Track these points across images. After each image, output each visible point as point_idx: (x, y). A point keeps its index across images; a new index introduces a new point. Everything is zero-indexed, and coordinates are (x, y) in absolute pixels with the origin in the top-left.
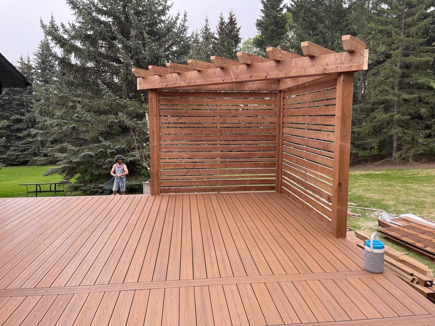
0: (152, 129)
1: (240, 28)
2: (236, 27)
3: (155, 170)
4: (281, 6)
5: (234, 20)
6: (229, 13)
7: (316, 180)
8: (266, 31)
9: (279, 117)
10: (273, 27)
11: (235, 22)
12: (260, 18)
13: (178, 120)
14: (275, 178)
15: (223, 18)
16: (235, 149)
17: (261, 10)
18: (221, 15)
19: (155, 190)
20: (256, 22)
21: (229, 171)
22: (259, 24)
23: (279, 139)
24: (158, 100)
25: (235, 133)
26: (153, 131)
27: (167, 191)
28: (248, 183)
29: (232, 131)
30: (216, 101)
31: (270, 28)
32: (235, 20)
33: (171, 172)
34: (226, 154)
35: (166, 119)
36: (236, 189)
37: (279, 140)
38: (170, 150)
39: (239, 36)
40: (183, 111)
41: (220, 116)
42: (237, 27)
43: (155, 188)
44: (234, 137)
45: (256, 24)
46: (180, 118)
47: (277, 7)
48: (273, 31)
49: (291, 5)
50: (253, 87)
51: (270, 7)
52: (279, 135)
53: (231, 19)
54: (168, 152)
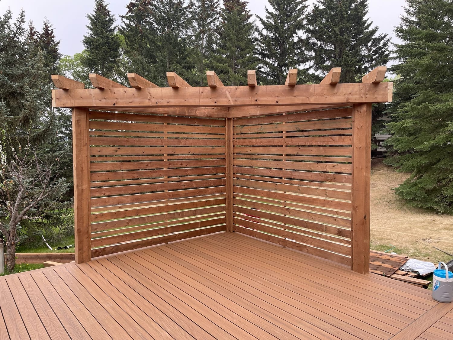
0: (81, 164)
1: (59, 43)
2: (53, 41)
3: (85, 225)
4: (112, 27)
5: (50, 32)
6: (44, 23)
7: (311, 215)
8: (97, 50)
9: (229, 146)
10: (106, 47)
11: (52, 35)
12: (88, 36)
13: (116, 151)
14: (224, 217)
15: (33, 28)
16: (185, 186)
17: (88, 27)
18: (31, 23)
19: (85, 254)
20: (84, 39)
21: (179, 215)
22: (88, 42)
23: (230, 171)
24: (88, 123)
25: (186, 167)
26: (82, 168)
27: (101, 254)
28: (200, 226)
29: (182, 164)
30: (164, 128)
31: (103, 48)
32: (52, 32)
33: (106, 225)
34: (176, 193)
35: (99, 150)
36: (187, 236)
37: (229, 173)
38: (104, 194)
39: (58, 52)
40: (122, 139)
41: (168, 146)
42: (55, 41)
43: (85, 251)
44: (184, 171)
45: (84, 42)
46: (119, 148)
47: (107, 27)
48: (106, 52)
49: (123, 28)
50: (205, 113)
51: (100, 26)
52: (229, 167)
53: (46, 29)
54: (103, 197)
